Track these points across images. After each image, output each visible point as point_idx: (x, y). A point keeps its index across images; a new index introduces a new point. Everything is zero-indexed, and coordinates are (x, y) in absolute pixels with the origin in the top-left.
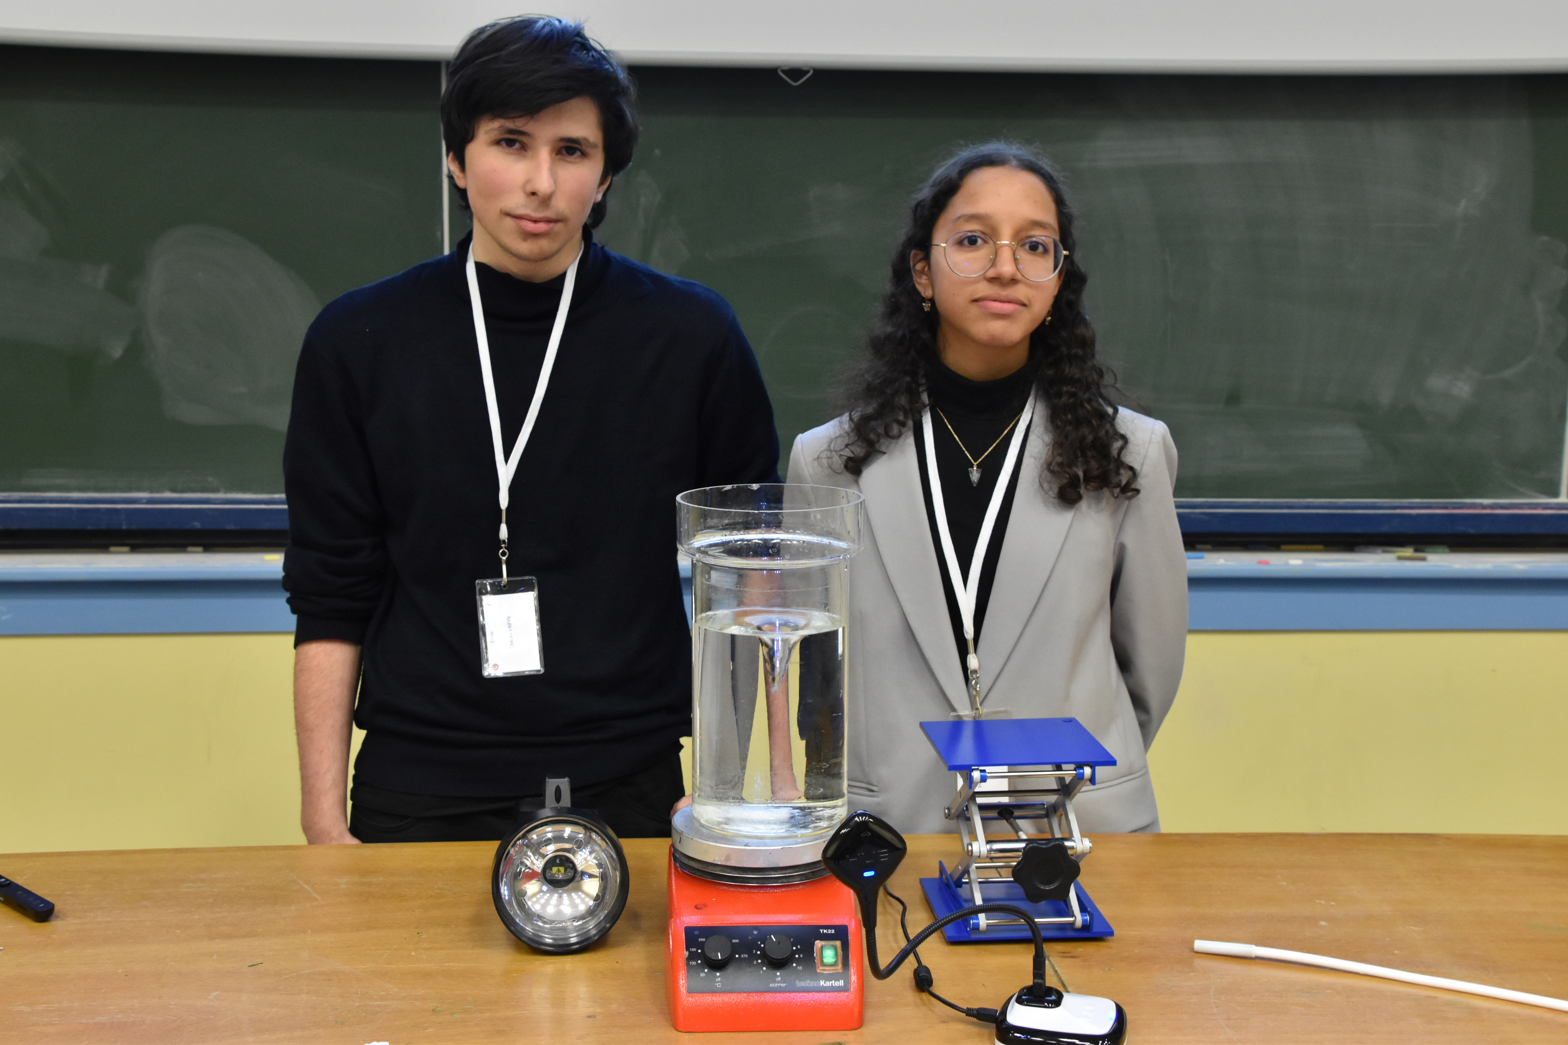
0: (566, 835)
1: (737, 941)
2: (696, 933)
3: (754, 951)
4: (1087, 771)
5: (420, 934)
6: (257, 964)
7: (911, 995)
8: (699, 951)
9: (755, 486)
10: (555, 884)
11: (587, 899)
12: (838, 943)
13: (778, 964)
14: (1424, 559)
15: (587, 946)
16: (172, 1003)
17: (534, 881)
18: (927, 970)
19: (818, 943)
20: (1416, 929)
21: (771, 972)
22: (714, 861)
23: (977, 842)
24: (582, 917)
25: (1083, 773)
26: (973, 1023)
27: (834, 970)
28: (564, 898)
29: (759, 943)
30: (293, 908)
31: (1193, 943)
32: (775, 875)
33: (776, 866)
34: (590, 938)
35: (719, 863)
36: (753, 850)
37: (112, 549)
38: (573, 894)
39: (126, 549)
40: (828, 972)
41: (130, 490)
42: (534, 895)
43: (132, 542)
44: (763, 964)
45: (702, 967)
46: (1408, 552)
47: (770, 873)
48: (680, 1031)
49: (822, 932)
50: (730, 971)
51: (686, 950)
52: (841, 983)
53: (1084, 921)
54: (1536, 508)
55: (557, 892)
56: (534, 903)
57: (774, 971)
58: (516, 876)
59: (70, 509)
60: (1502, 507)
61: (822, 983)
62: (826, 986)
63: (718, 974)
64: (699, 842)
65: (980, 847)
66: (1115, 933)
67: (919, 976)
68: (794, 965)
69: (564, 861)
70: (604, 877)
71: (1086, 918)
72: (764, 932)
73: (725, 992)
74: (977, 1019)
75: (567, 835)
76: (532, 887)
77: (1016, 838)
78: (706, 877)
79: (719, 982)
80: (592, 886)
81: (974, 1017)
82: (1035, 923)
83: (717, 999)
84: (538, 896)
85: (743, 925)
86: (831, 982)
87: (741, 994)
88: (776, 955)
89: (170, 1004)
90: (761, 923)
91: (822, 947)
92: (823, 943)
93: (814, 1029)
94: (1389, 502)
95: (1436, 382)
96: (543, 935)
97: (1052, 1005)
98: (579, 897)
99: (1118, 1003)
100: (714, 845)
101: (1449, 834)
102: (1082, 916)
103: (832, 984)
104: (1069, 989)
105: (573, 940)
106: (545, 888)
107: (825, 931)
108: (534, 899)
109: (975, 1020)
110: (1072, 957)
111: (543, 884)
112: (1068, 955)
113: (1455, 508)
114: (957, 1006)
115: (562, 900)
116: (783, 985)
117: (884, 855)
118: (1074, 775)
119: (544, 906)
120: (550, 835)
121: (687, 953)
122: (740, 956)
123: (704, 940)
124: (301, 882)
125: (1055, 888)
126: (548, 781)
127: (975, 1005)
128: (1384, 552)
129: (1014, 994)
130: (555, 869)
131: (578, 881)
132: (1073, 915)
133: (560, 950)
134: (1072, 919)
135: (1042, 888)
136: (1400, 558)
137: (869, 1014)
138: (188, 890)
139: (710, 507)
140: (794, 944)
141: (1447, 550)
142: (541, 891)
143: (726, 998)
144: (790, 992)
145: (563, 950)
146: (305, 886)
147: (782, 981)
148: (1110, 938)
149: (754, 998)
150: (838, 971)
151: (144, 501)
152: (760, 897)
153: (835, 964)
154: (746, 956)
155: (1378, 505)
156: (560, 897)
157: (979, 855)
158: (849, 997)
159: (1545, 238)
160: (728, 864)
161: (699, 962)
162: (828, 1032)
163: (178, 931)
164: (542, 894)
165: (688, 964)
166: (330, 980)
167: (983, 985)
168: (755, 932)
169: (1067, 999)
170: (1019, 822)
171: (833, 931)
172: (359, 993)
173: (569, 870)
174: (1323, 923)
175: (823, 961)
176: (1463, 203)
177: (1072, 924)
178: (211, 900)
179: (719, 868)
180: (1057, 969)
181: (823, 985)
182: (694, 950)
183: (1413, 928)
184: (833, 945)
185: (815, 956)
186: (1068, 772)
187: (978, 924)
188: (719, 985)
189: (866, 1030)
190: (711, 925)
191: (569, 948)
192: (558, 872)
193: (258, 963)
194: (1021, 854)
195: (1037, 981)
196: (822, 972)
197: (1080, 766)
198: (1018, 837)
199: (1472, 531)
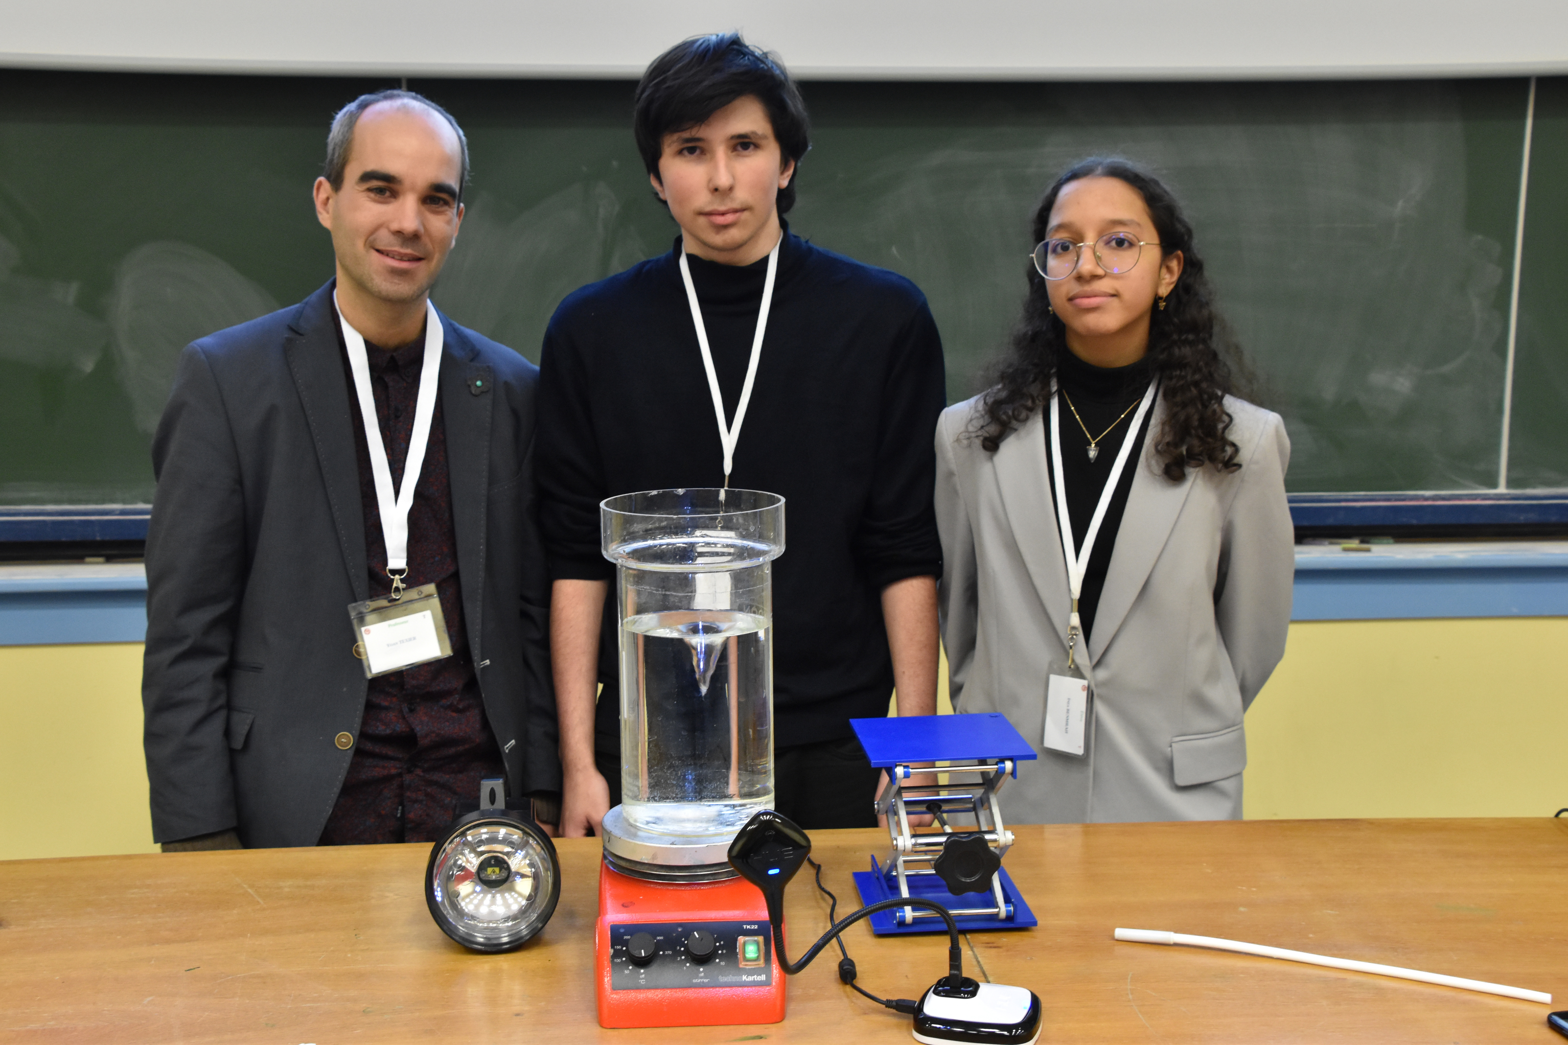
0: (500, 837)
1: (661, 938)
2: (622, 930)
3: (678, 948)
4: (1009, 765)
5: (357, 936)
6: (194, 969)
7: (835, 988)
8: (624, 948)
9: (681, 491)
10: (491, 885)
11: (520, 899)
12: (761, 939)
13: (702, 960)
14: (1368, 550)
15: (517, 946)
16: (105, 1009)
17: (467, 882)
18: (851, 963)
19: (741, 939)
20: (1332, 912)
21: (694, 968)
22: (641, 859)
23: (902, 837)
24: (514, 918)
25: (1004, 768)
26: (893, 1015)
27: (756, 965)
28: (497, 898)
29: (683, 939)
30: (235, 912)
31: (1113, 931)
32: (701, 872)
33: (702, 864)
34: (522, 938)
35: (646, 862)
36: (678, 848)
37: (88, 560)
38: (507, 895)
39: (101, 559)
40: (750, 967)
41: (103, 502)
42: (468, 896)
43: (109, 552)
44: (686, 960)
45: (625, 965)
46: (1354, 543)
47: (696, 871)
48: (605, 1028)
49: (745, 928)
50: (654, 968)
51: (611, 948)
52: (763, 977)
53: (1008, 911)
54: (1475, 499)
55: (490, 893)
56: (467, 904)
57: (698, 967)
58: (449, 878)
59: (44, 521)
60: (1443, 498)
61: (744, 978)
62: (748, 981)
63: (642, 971)
64: (627, 841)
65: (905, 841)
66: (1039, 922)
67: (842, 969)
68: (717, 960)
69: (500, 863)
70: (536, 877)
71: (1010, 908)
72: (688, 929)
73: (649, 989)
74: (897, 1010)
75: (502, 836)
76: (465, 888)
77: (942, 832)
78: (634, 875)
79: (643, 979)
80: (524, 886)
81: (894, 1009)
82: (948, 915)
83: (641, 996)
84: (472, 897)
85: (668, 922)
86: (753, 977)
87: (665, 990)
88: (699, 951)
89: (104, 1010)
90: (685, 920)
91: (745, 943)
92: (747, 938)
93: (737, 1023)
94: (1335, 496)
95: (1378, 378)
96: (476, 934)
97: (968, 996)
98: (512, 896)
99: (1033, 992)
100: (641, 845)
101: (1370, 819)
102: (1006, 907)
103: (754, 978)
104: (990, 979)
105: (505, 940)
106: (478, 889)
107: (748, 927)
108: (467, 900)
109: (894, 1011)
110: (995, 947)
111: (477, 884)
112: (991, 945)
113: (1396, 500)
114: (879, 999)
115: (496, 900)
116: (706, 981)
117: (789, 853)
118: (996, 769)
119: (477, 907)
120: (484, 837)
121: (611, 951)
122: (664, 953)
123: (629, 937)
124: (245, 886)
125: (976, 880)
126: (483, 784)
127: (895, 997)
128: (1331, 543)
129: (933, 986)
130: (490, 870)
131: (511, 882)
132: (997, 906)
133: (494, 949)
134: (995, 910)
135: (963, 880)
136: (1346, 550)
137: (791, 1007)
138: (133, 896)
139: (634, 513)
140: (716, 940)
141: (1391, 541)
142: (474, 892)
143: (651, 995)
144: (713, 987)
145: (493, 949)
146: (250, 890)
147: (705, 977)
148: (1034, 928)
149: (679, 994)
150: (760, 966)
151: (118, 512)
152: (687, 894)
153: (757, 959)
154: (670, 952)
155: (1324, 498)
156: (494, 897)
157: (903, 849)
158: (772, 990)
159: (1480, 237)
160: (655, 862)
161: (624, 959)
162: (750, 1025)
163: (118, 937)
164: (475, 894)
165: (612, 961)
166: (265, 983)
167: (907, 976)
168: (680, 930)
169: (984, 988)
170: (945, 815)
171: (756, 927)
172: (292, 995)
173: (503, 870)
174: (1242, 909)
175: (745, 956)
176: (1400, 203)
177: (997, 914)
178: (155, 906)
179: (647, 867)
180: (980, 959)
181: (745, 980)
182: (619, 947)
183: (1329, 912)
184: (755, 941)
185: (738, 951)
186: (991, 768)
187: (904, 917)
188: (642, 982)
189: (785, 1023)
190: (636, 923)
191: (501, 947)
192: (493, 873)
193: (194, 967)
194: (941, 848)
195: (953, 972)
196: (744, 967)
197: (1002, 761)
198: (944, 830)
199: (1414, 522)
